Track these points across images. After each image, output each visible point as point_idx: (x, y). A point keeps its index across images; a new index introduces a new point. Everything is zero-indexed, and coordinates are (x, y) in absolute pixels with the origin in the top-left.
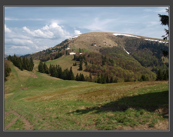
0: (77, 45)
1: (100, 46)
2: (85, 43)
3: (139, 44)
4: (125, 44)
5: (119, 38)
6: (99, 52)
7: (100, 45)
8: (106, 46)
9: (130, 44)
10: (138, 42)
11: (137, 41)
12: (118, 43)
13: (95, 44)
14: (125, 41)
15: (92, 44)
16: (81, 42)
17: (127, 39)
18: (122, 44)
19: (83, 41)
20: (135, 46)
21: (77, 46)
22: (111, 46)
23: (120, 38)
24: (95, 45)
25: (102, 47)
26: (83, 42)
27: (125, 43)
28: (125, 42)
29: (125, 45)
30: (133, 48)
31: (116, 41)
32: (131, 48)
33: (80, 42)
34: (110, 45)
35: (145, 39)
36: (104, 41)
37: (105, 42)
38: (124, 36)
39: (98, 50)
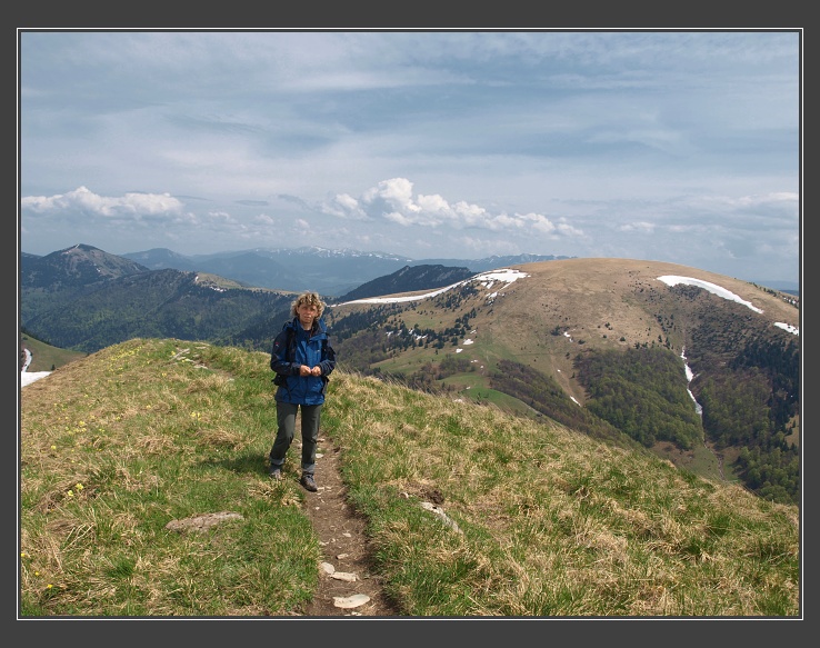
0: (499, 330)
1: (581, 342)
2: (531, 323)
3: (743, 341)
4: (694, 330)
5: (683, 298)
6: (572, 366)
7: (582, 336)
8: (605, 342)
9: (712, 335)
10: (744, 331)
11: (743, 327)
12: (665, 323)
13: (566, 329)
14: (700, 318)
15: (558, 328)
16: (519, 316)
17: (712, 307)
18: (684, 331)
19: (527, 311)
20: (728, 348)
21: (499, 335)
22: (624, 343)
23: (684, 301)
24: (566, 334)
25: (589, 345)
26: (525, 315)
27: (695, 326)
28: (697, 324)
29: (693, 338)
30: (715, 355)
31: (663, 314)
32: (709, 353)
33: (513, 317)
34: (623, 340)
35: (777, 324)
36: (605, 318)
37: (607, 326)
38: (703, 293)
39: (572, 356)
